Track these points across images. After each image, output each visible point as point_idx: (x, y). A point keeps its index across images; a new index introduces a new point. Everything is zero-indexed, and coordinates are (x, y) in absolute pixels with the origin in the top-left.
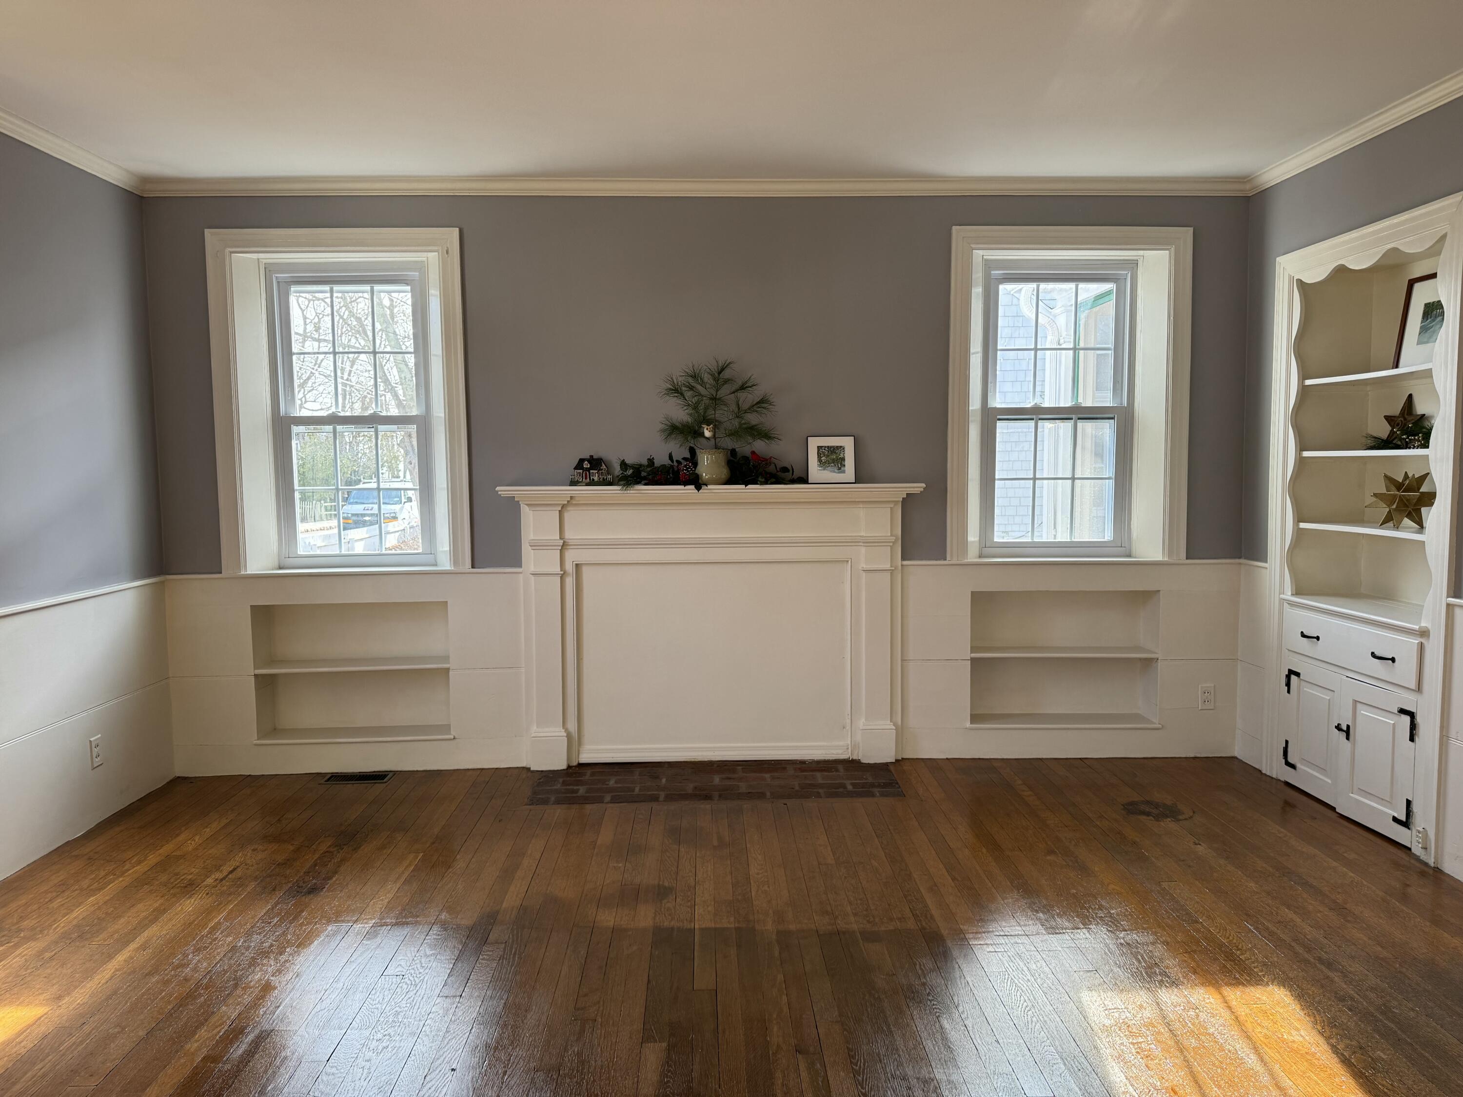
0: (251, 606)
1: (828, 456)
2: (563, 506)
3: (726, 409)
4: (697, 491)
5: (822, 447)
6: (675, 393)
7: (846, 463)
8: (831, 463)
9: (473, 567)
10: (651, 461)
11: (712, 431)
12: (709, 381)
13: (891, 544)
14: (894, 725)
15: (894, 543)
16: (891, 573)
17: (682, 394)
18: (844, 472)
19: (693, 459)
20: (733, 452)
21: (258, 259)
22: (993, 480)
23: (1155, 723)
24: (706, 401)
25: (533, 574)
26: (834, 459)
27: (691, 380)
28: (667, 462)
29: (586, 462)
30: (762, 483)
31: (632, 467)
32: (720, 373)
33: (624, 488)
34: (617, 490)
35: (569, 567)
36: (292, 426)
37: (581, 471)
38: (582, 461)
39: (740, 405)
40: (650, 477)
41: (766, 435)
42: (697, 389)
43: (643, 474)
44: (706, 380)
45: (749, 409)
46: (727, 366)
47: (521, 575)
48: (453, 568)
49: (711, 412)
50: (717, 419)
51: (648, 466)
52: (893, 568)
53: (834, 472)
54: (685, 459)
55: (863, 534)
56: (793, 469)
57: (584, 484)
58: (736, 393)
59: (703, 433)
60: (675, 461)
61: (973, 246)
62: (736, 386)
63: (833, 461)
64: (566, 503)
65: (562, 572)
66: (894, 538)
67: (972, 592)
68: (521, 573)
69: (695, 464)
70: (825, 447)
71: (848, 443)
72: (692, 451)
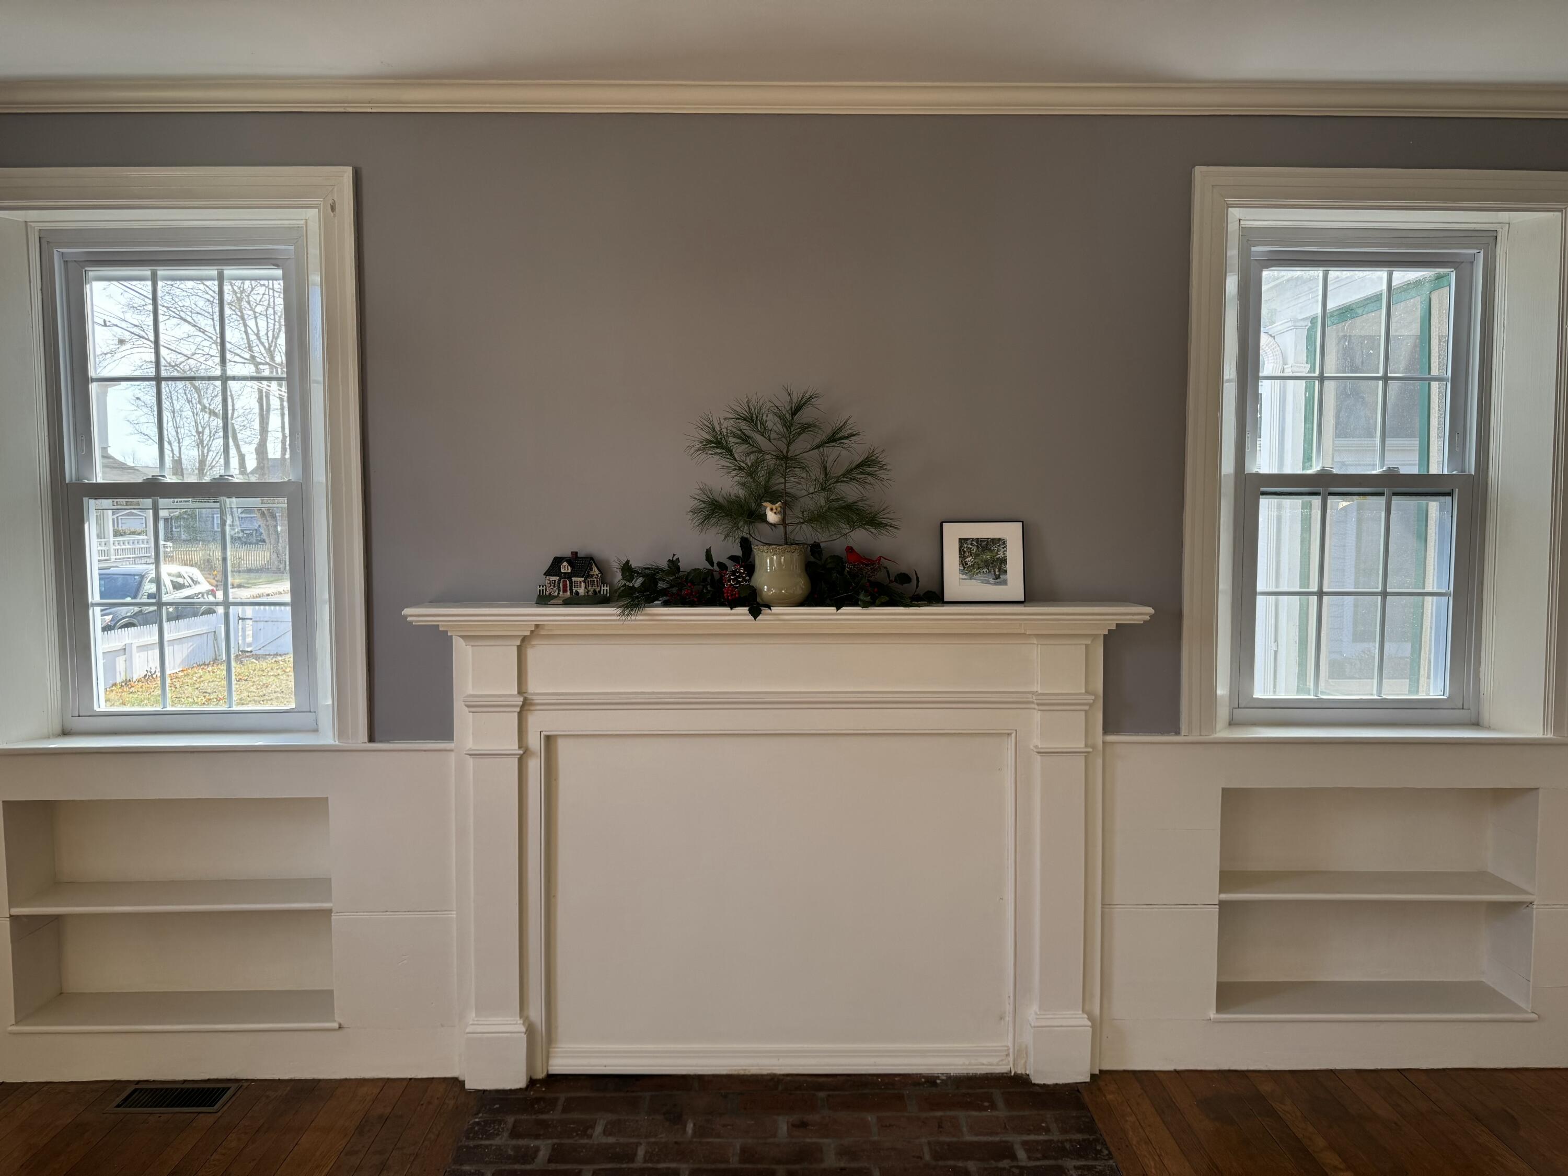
0: (3, 801)
1: (977, 555)
2: (524, 639)
3: (804, 475)
4: (752, 618)
5: (967, 539)
6: (717, 448)
7: (1009, 567)
8: (982, 568)
9: (371, 739)
10: (674, 564)
11: (780, 513)
12: (775, 428)
13: (1087, 708)
14: (1089, 1019)
15: (1091, 705)
16: (1085, 756)
17: (729, 451)
18: (1005, 583)
19: (746, 561)
20: (815, 548)
21: (26, 222)
22: (1254, 593)
23: (1526, 1012)
24: (770, 461)
25: (470, 755)
26: (986, 561)
27: (744, 426)
28: (703, 564)
29: (565, 564)
30: (866, 605)
31: (639, 573)
32: (794, 414)
33: (626, 612)
34: (614, 615)
35: (535, 742)
36: (85, 499)
37: (556, 578)
38: (557, 561)
39: (828, 470)
40: (674, 590)
41: (872, 521)
42: (754, 441)
43: (662, 585)
44: (770, 425)
45: (844, 475)
46: (807, 401)
47: (453, 755)
48: (337, 743)
49: (778, 480)
50: (788, 491)
51: (668, 573)
52: (1090, 750)
53: (988, 582)
54: (733, 558)
55: (1037, 688)
56: (917, 578)
57: (561, 602)
58: (821, 449)
59: (765, 515)
60: (715, 565)
61: (1231, 201)
62: (822, 437)
63: (987, 564)
64: (528, 633)
65: (521, 752)
66: (1093, 697)
67: (1223, 789)
68: (451, 750)
69: (751, 569)
70: (973, 540)
71: (1011, 534)
72: (746, 545)
